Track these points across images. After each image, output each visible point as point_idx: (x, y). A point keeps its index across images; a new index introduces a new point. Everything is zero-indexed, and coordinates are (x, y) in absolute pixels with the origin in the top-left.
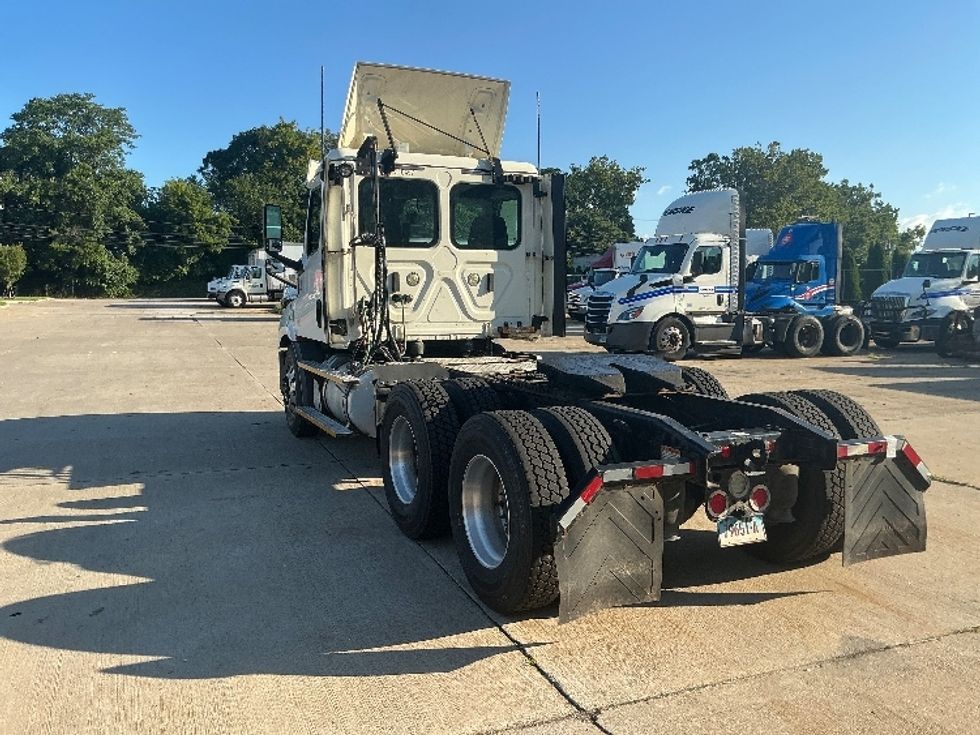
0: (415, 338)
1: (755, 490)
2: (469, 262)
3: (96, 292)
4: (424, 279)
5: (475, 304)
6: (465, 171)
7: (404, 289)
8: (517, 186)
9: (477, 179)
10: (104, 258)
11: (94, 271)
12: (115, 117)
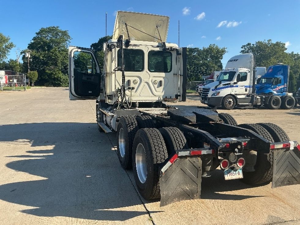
0: (135, 101)
1: (239, 160)
2: (154, 77)
3: (59, 85)
4: (139, 82)
5: (156, 91)
6: (153, 46)
7: (132, 85)
8: (171, 51)
9: (158, 49)
10: (61, 75)
11: (58, 79)
12: (65, 33)
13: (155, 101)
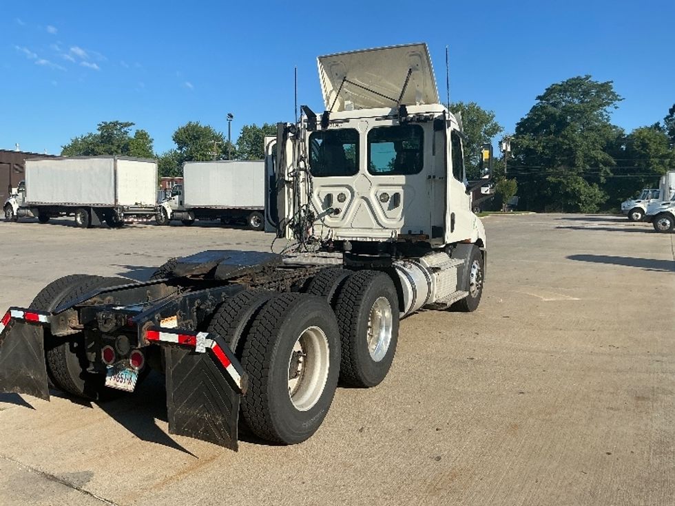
0: (342, 239)
2: (381, 185)
3: (575, 209)
4: (349, 198)
6: (376, 118)
7: (336, 204)
8: (420, 124)
9: (389, 123)
10: (581, 185)
11: (575, 195)
13: (385, 240)
